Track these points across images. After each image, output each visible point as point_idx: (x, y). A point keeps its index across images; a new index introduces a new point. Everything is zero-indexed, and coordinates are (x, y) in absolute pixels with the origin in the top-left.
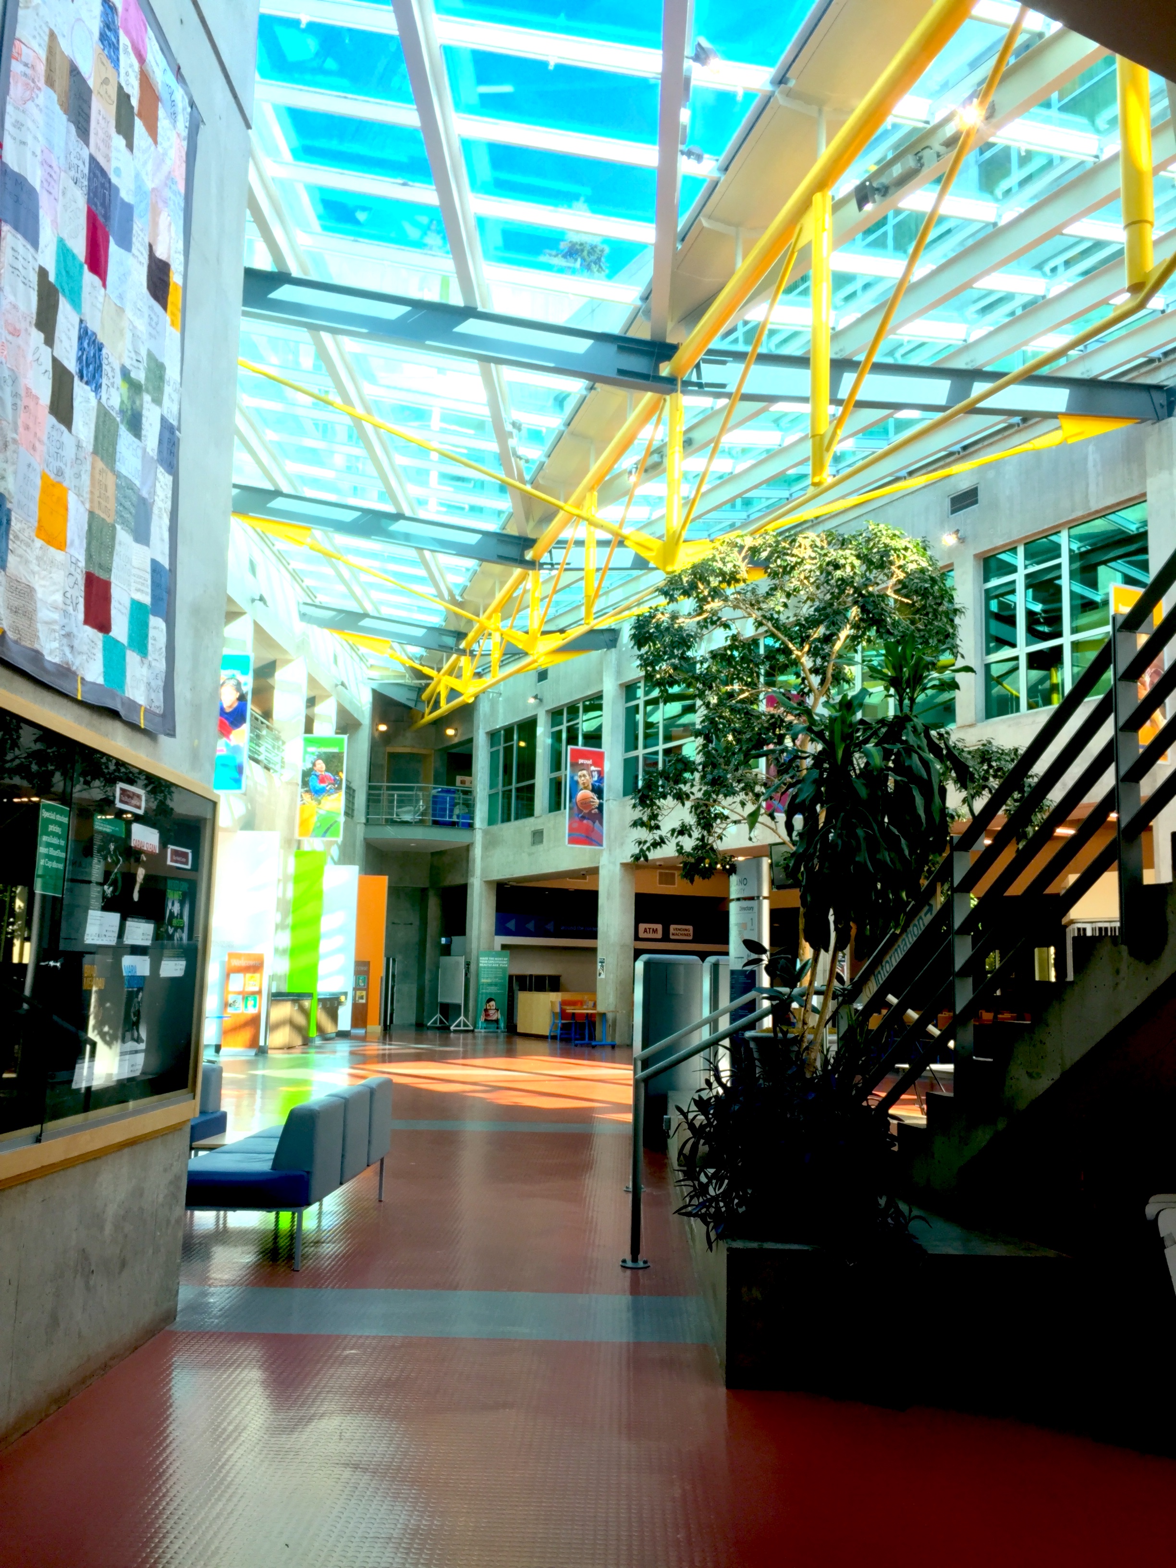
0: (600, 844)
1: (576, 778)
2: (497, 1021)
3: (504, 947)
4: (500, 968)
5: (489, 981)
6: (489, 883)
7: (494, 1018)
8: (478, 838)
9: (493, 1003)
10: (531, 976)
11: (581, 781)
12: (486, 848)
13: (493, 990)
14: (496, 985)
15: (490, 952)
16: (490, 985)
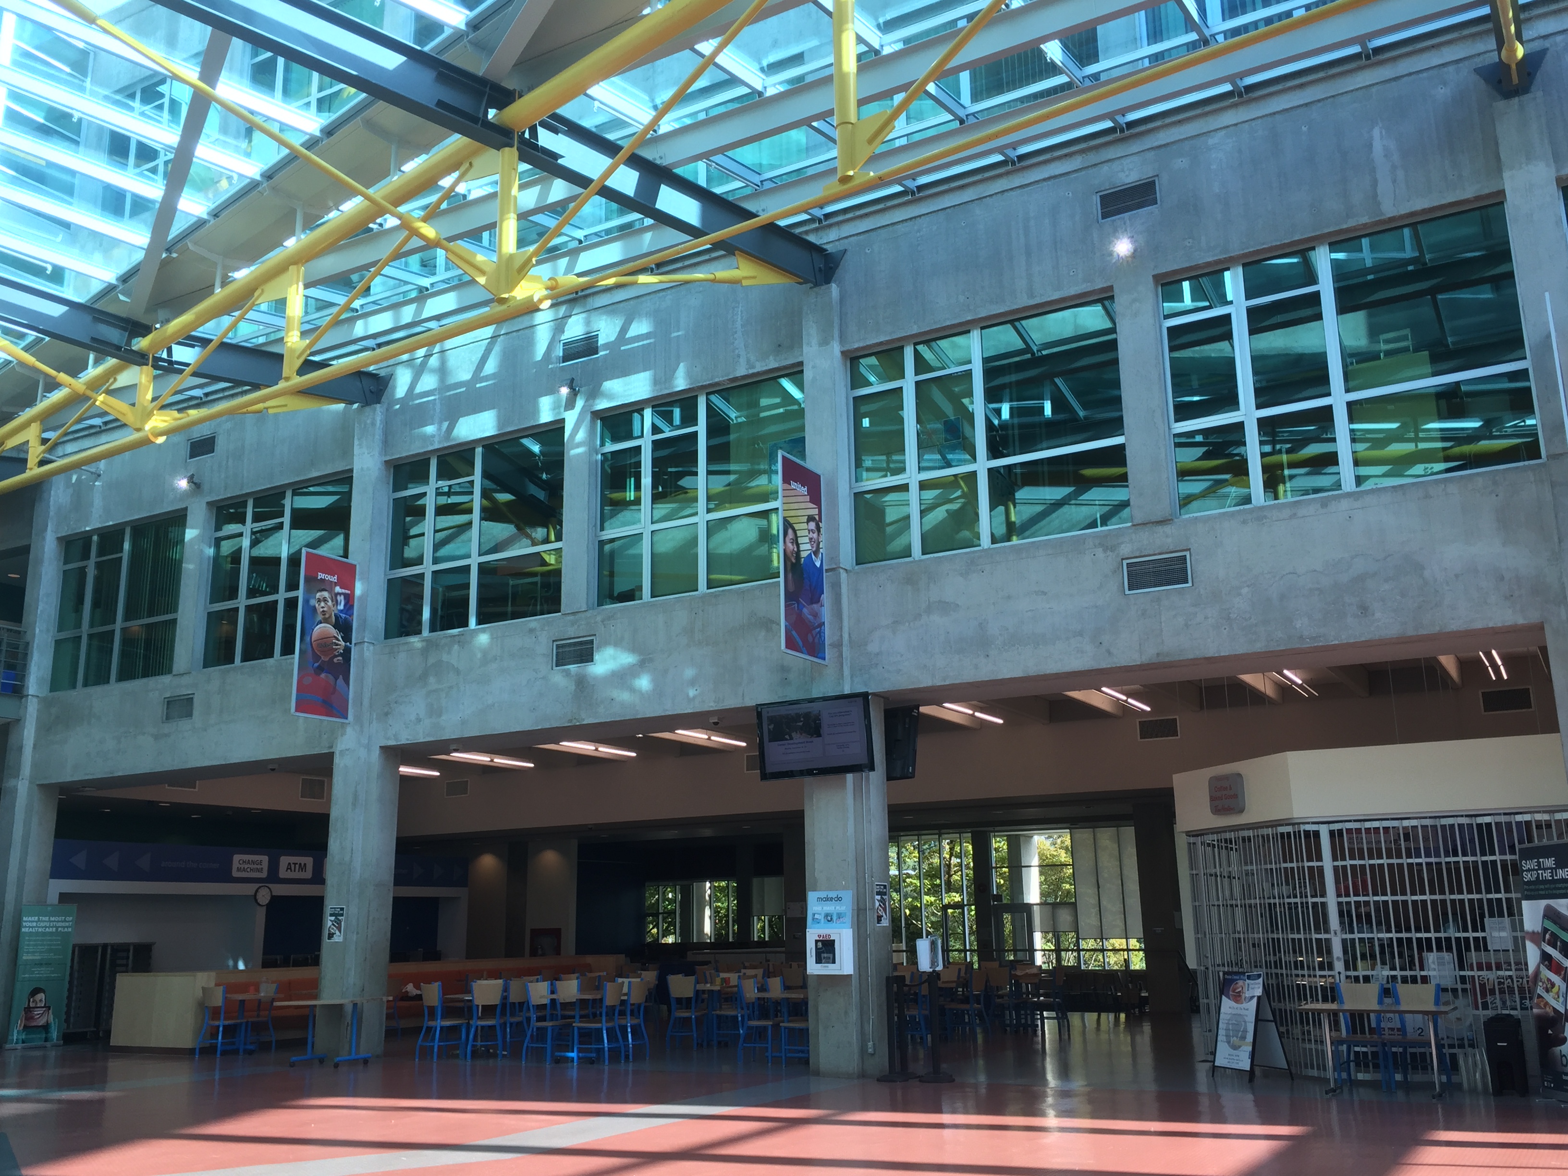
0: (343, 714)
1: (313, 602)
2: (46, 1028)
3: (65, 898)
4: (57, 933)
5: (37, 957)
6: (46, 788)
7: (42, 1022)
8: (32, 710)
9: (41, 996)
10: (105, 946)
11: (320, 607)
12: (45, 728)
13: (42, 973)
14: (48, 964)
15: (40, 905)
16: (39, 964)
